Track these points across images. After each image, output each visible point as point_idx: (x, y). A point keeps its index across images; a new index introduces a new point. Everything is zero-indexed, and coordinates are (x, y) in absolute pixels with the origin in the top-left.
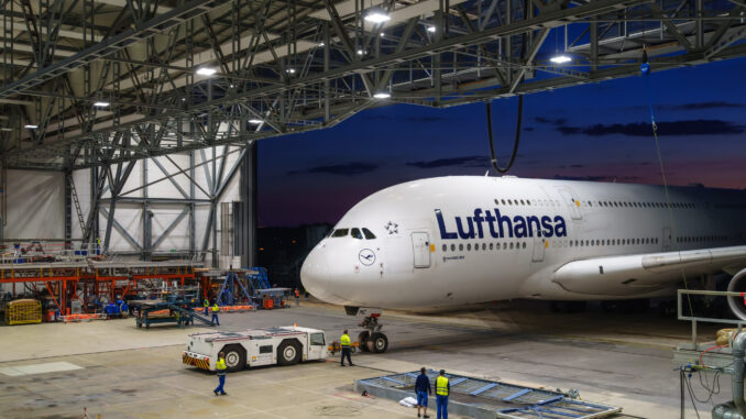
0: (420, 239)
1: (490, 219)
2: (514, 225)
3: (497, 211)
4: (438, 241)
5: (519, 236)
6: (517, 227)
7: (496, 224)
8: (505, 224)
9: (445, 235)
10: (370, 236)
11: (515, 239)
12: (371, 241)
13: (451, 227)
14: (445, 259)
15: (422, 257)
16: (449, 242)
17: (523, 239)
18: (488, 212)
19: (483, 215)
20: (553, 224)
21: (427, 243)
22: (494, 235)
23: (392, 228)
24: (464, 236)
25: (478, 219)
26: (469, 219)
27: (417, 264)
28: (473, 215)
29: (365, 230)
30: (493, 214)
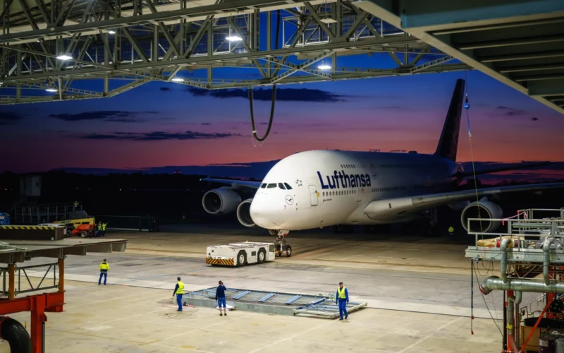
0: (313, 189)
1: (341, 177)
2: (351, 180)
3: (343, 171)
4: (321, 191)
5: (353, 186)
6: (352, 181)
7: (343, 179)
8: (347, 179)
9: (324, 187)
10: (289, 187)
11: (351, 189)
12: (290, 190)
13: (326, 183)
14: (324, 200)
15: (314, 199)
16: (325, 190)
17: (354, 188)
18: (340, 173)
19: (338, 174)
20: (365, 179)
21: (316, 192)
22: (343, 186)
23: (299, 183)
24: (332, 187)
25: (336, 177)
26: (332, 177)
27: (313, 203)
28: (334, 175)
29: (286, 184)
30: (342, 174)
